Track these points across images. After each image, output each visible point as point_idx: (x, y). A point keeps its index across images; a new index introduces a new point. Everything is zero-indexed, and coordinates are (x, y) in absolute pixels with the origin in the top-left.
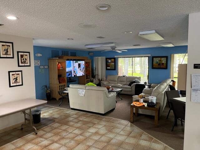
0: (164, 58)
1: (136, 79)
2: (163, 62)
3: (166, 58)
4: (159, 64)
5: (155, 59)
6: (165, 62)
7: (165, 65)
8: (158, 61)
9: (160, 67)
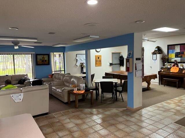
0: (46, 56)
1: (25, 77)
2: (46, 59)
3: (47, 56)
4: (43, 61)
5: (38, 56)
6: (48, 59)
7: (47, 61)
8: (41, 58)
9: (43, 63)
